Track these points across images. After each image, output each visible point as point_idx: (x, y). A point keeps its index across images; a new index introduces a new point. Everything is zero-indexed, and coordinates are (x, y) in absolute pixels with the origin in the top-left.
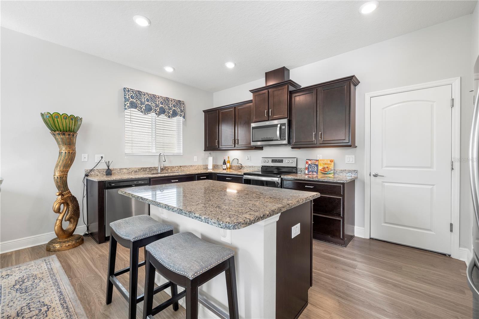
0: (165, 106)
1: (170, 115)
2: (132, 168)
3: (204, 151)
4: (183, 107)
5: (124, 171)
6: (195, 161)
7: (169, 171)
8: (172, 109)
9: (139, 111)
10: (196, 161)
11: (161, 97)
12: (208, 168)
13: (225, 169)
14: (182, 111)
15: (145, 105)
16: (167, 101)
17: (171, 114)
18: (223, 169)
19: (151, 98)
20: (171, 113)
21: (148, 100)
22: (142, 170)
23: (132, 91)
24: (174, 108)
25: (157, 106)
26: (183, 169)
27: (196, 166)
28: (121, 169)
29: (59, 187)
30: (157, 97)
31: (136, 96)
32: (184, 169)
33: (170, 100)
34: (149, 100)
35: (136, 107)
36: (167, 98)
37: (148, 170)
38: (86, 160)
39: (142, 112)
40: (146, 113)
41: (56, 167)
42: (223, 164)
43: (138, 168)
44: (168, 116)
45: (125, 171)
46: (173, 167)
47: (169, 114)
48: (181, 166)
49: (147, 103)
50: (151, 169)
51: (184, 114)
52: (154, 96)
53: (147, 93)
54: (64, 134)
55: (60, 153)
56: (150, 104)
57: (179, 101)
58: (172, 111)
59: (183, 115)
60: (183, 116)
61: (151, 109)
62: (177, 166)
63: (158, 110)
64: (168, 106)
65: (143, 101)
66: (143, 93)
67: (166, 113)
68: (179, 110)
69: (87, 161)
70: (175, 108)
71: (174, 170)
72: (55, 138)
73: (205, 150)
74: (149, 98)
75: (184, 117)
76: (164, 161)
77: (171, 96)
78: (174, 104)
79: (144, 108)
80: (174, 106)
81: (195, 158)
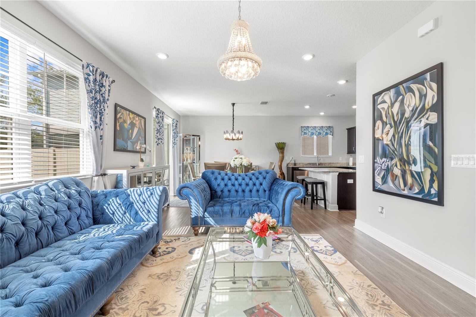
2: (304, 163)
3: (347, 154)
4: (332, 129)
6: (340, 160)
7: (323, 165)
9: (308, 136)
10: (341, 160)
11: (319, 127)
14: (331, 132)
16: (322, 128)
20: (325, 134)
21: (312, 130)
22: (309, 164)
23: (305, 127)
24: (326, 131)
25: (316, 132)
26: (332, 165)
28: (300, 163)
29: (280, 169)
30: (317, 127)
31: (306, 129)
33: (324, 127)
35: (306, 134)
36: (322, 126)
37: (312, 164)
40: (311, 136)
41: (279, 161)
43: (307, 163)
45: (301, 164)
46: (326, 163)
48: (330, 163)
49: (311, 131)
52: (315, 127)
53: (312, 126)
54: (281, 150)
55: (280, 156)
57: (330, 126)
61: (313, 134)
62: (328, 163)
63: (317, 134)
64: (323, 131)
66: (310, 127)
68: (329, 131)
69: (288, 160)
71: (326, 165)
72: (279, 151)
75: (332, 135)
76: (320, 160)
77: (324, 125)
79: (310, 134)
80: (326, 130)
81: (340, 159)
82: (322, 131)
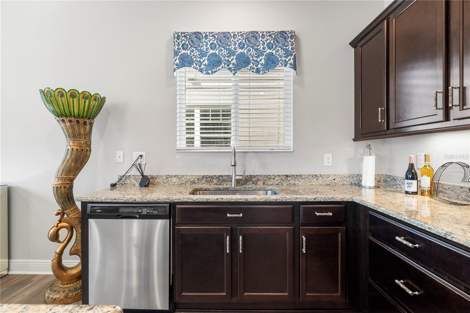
0: (249, 50)
1: (259, 66)
2: (186, 175)
3: (354, 140)
4: (292, 44)
5: (174, 181)
6: (326, 164)
8: (265, 53)
9: (197, 69)
10: (331, 164)
11: (240, 34)
12: (363, 184)
13: (416, 193)
14: (288, 54)
15: (209, 57)
16: (253, 40)
17: (262, 64)
18: (407, 193)
19: (220, 41)
20: (263, 61)
21: (213, 47)
22: (205, 179)
23: (184, 36)
24: (269, 51)
25: (231, 53)
26: (292, 182)
27: (328, 176)
28: (168, 177)
30: (232, 35)
31: (191, 42)
32: (297, 182)
33: (261, 34)
34: (216, 46)
35: (190, 64)
36: (252, 32)
37: (215, 181)
38: (121, 160)
39: (201, 71)
40: (210, 72)
42: (407, 178)
43: (197, 176)
44: (255, 71)
45: (174, 179)
46: (269, 177)
47: (257, 66)
48: (287, 176)
49: (212, 51)
50: (222, 179)
51: (295, 59)
52: (226, 35)
53: (212, 33)
56: (217, 52)
57: (283, 33)
58: (264, 57)
59: (292, 61)
60: (291, 64)
61: (219, 62)
62: (279, 176)
63: (234, 61)
64: (257, 50)
65: (204, 50)
66: (204, 35)
67: (252, 65)
68: (281, 52)
69: (122, 162)
70: (271, 51)
71: (271, 183)
73: (356, 139)
74: (215, 42)
75: (294, 66)
76: (233, 164)
77: (261, 27)
78: (268, 41)
79: (206, 62)
80: (270, 47)
81: (328, 159)
82: (253, 52)
